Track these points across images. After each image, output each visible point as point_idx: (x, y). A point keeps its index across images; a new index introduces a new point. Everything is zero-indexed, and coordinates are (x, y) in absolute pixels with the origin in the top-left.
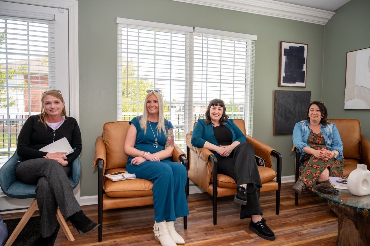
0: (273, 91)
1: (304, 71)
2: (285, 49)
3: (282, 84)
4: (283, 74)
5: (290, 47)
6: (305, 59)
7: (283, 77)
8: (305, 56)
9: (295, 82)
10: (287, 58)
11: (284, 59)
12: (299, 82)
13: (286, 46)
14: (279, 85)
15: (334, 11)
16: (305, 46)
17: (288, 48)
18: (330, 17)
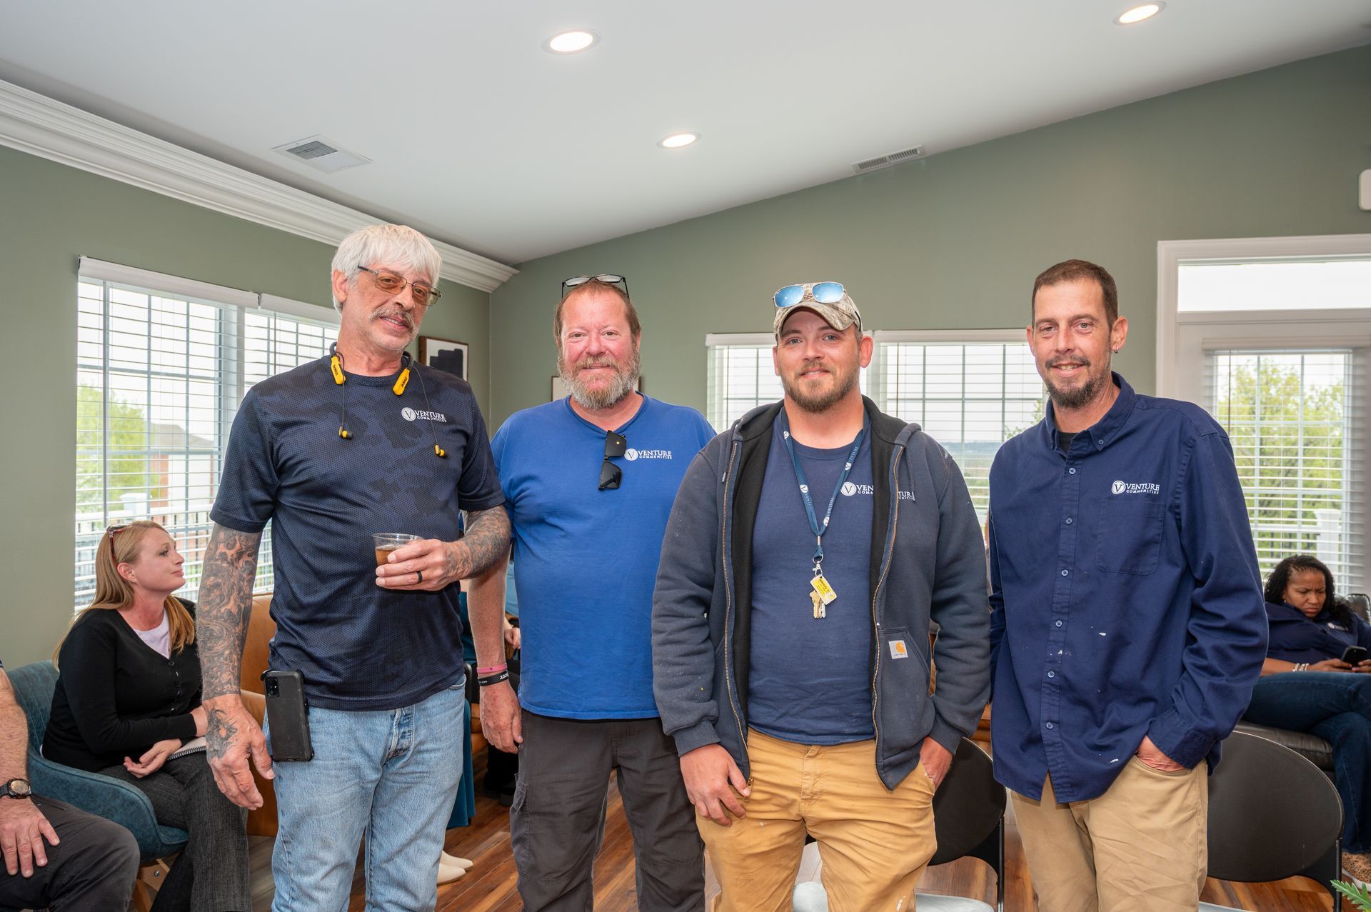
13: (432, 348)
15: (516, 266)
16: (464, 348)
17: (437, 355)
18: (505, 279)
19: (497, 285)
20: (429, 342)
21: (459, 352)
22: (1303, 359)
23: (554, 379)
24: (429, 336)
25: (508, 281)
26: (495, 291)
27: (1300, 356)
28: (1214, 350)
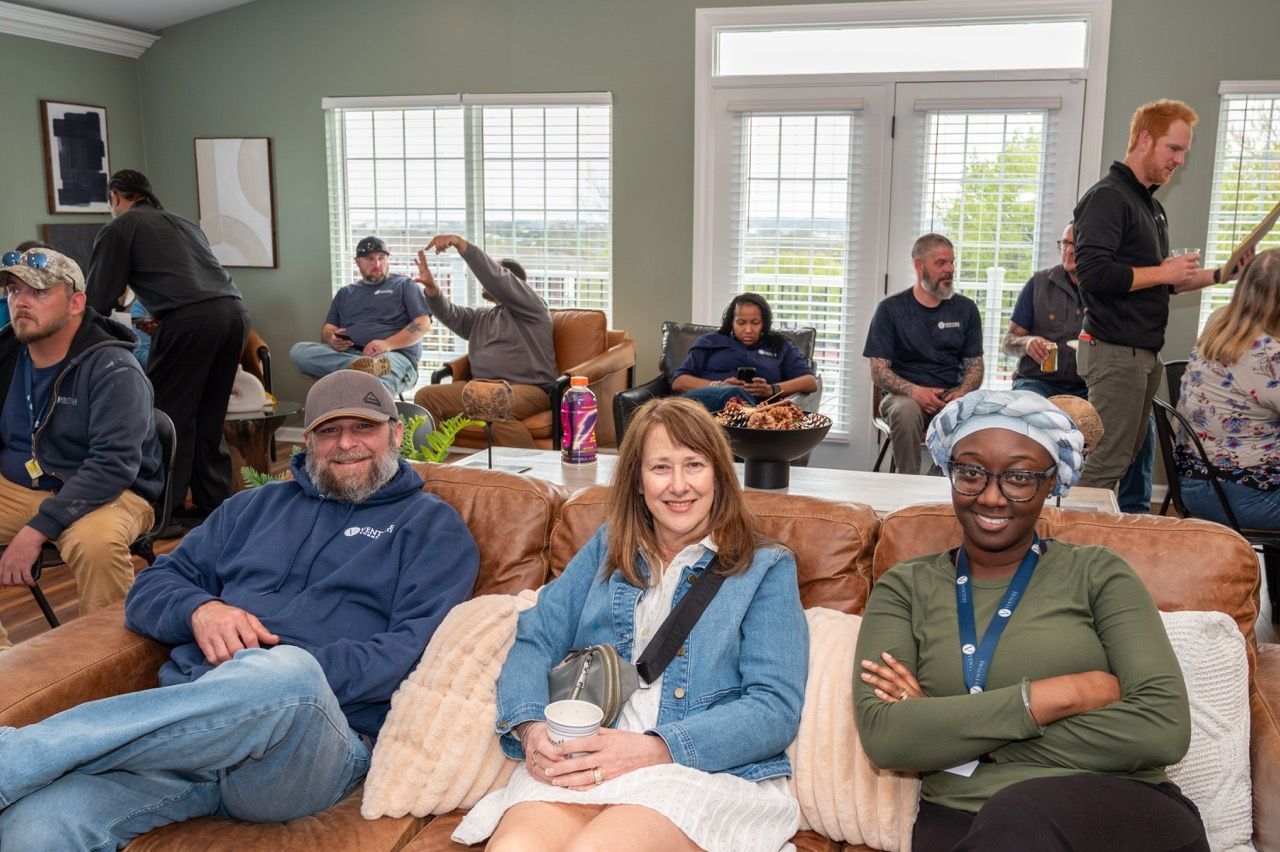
0: (38, 226)
1: (105, 175)
2: (56, 121)
3: (59, 208)
4: (58, 184)
5: (66, 115)
6: (102, 143)
7: (60, 191)
8: (104, 138)
9: (86, 201)
10: (63, 144)
11: (55, 143)
12: (96, 201)
13: (56, 111)
14: (51, 210)
15: (157, 32)
16: (101, 113)
17: (63, 118)
18: (149, 45)
19: (142, 51)
20: (50, 106)
21: (95, 116)
22: (816, 120)
23: (197, 141)
24: (51, 99)
25: (152, 46)
26: (142, 56)
27: (814, 118)
28: (741, 112)
